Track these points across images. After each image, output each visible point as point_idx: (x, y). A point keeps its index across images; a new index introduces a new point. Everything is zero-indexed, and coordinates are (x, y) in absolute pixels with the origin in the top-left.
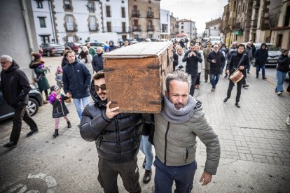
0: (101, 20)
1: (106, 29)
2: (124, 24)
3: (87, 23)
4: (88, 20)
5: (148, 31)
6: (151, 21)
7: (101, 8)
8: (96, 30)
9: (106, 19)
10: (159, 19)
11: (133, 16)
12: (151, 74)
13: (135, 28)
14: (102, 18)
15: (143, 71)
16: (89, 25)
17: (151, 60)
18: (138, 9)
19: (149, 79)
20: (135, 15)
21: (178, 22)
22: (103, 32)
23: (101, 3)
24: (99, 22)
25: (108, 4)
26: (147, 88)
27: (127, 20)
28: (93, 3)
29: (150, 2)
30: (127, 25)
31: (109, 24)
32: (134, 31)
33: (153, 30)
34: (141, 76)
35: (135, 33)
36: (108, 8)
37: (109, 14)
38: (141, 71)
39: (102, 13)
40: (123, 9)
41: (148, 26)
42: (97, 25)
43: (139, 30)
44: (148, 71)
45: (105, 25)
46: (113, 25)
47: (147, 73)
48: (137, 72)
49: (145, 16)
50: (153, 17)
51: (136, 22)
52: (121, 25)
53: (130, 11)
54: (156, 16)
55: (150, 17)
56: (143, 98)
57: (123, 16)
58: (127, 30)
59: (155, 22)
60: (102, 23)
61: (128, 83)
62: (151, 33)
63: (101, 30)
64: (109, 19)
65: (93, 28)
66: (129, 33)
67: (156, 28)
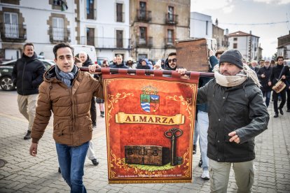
0: (75, 24)
2: (120, 33)
3: (47, 27)
4: (50, 22)
5: (166, 48)
6: (172, 31)
8: (65, 41)
9: (85, 24)
10: (188, 27)
11: (139, 20)
13: (142, 41)
14: (77, 20)
16: (50, 32)
18: (149, 7)
20: (143, 18)
21: (226, 37)
24: (72, 26)
27: (126, 27)
30: (126, 36)
32: (138, 47)
35: (141, 51)
37: (91, 15)
38: (197, 47)
39: (77, 11)
40: (119, 6)
41: (166, 39)
42: (67, 32)
43: (148, 46)
45: (83, 33)
49: (162, 21)
50: (176, 24)
51: (144, 30)
52: (113, 35)
53: (134, 10)
54: (181, 21)
58: (126, 45)
60: (77, 29)
64: (91, 23)
66: (129, 49)
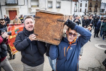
1: (79, 11)
3: (74, 9)
4: (74, 8)
5: (95, 12)
7: (79, 4)
8: (76, 11)
9: (80, 8)
12: (58, 24)
13: (90, 11)
14: (79, 7)
15: (54, 22)
16: (74, 10)
17: (60, 17)
18: (92, 4)
19: (57, 26)
22: (79, 12)
23: (79, 2)
24: (78, 9)
25: (81, 3)
26: (54, 31)
27: (87, 8)
28: (77, 3)
29: (97, 1)
30: (87, 10)
31: (81, 9)
32: (89, 12)
33: (97, 12)
34: (53, 24)
35: (89, 13)
36: (81, 4)
37: (81, 6)
38: (53, 21)
39: (79, 6)
40: (86, 4)
41: (95, 10)
42: (77, 10)
43: (91, 12)
44: (57, 22)
46: (82, 10)
47: (56, 23)
48: (51, 22)
49: (94, 6)
51: (90, 8)
52: (85, 10)
53: (89, 5)
54: (99, 6)
55: (96, 7)
56: (51, 36)
57: (86, 6)
59: (98, 9)
60: (79, 9)
61: (45, 26)
62: (95, 13)
63: (78, 11)
65: (75, 10)
66: (87, 12)
67: (98, 11)
